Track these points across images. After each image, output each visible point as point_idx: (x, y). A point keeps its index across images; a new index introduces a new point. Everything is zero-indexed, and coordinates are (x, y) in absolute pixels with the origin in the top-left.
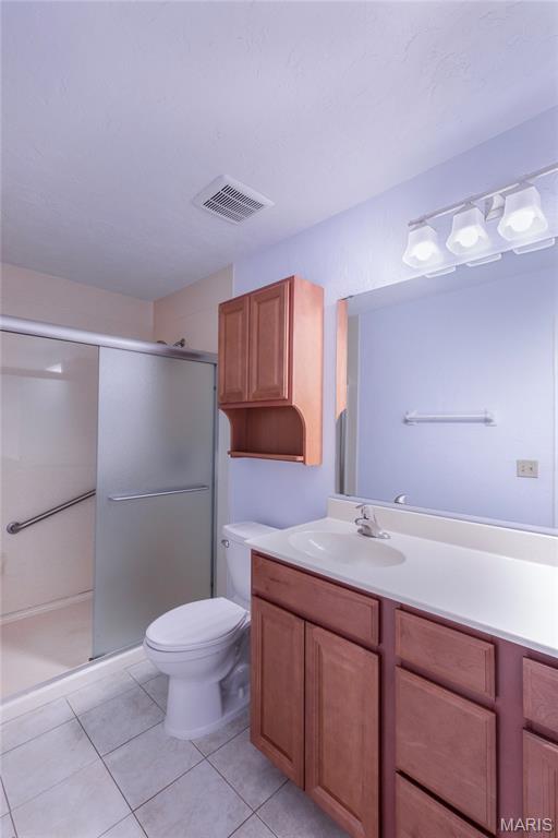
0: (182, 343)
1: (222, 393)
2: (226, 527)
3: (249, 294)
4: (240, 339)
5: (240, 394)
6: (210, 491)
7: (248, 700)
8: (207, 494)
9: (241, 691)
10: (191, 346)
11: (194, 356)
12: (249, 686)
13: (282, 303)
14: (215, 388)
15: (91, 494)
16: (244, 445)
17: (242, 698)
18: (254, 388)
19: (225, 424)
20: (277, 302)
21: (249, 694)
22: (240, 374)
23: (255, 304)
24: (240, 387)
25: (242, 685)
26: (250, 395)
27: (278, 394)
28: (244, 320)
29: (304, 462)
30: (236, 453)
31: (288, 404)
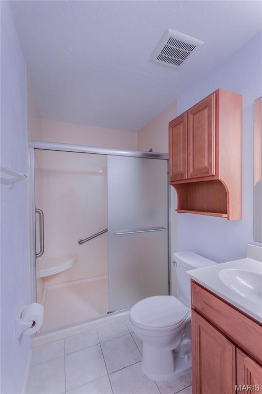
0: (151, 151)
1: (171, 175)
2: (176, 254)
3: (187, 112)
4: (182, 140)
5: (182, 175)
6: (167, 231)
7: (190, 365)
8: (165, 232)
9: (186, 357)
10: (156, 151)
11: (157, 156)
12: (191, 354)
13: (210, 110)
14: (168, 173)
15: (106, 231)
16: (185, 206)
17: (187, 363)
18: (191, 170)
19: (174, 194)
20: (206, 110)
21: (191, 359)
22: (182, 162)
23: (191, 116)
24: (182, 170)
25: (187, 353)
26: (188, 175)
27: (208, 172)
28: (184, 128)
29: (228, 218)
30: (180, 211)
31: (215, 178)
